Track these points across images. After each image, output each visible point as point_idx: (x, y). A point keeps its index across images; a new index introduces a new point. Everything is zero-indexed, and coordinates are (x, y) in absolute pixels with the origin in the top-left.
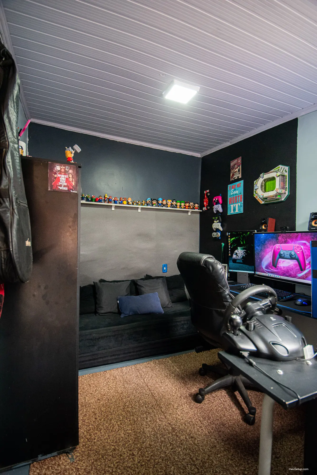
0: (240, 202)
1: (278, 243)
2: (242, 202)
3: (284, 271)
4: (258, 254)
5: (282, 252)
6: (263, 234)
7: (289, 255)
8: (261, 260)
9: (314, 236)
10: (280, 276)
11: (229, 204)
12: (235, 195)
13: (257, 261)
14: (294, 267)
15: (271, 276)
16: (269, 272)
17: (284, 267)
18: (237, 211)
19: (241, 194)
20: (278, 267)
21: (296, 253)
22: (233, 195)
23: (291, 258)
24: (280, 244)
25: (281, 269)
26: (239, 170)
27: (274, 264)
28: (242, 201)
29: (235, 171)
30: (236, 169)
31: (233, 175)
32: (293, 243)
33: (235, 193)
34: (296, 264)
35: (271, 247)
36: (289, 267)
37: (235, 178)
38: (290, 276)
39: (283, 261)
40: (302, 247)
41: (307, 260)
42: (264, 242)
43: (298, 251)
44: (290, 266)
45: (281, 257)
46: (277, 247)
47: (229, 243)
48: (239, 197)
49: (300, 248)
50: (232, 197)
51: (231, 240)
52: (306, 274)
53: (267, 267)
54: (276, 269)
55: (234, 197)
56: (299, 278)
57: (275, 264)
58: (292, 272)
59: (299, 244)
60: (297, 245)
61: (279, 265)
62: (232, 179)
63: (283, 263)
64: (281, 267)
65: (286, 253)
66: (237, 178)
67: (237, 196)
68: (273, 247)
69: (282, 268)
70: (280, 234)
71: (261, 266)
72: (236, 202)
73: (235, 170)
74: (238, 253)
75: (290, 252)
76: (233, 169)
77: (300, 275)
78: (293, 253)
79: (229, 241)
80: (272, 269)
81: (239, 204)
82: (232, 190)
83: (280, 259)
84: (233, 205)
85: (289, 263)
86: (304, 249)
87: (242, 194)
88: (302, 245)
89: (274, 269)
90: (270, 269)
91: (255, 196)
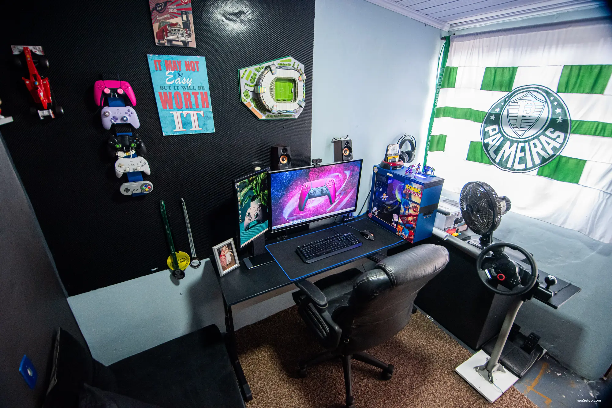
0: (204, 107)
1: (308, 181)
2: (211, 109)
3: (313, 211)
4: (278, 202)
5: (312, 191)
6: (287, 172)
7: (320, 192)
8: (282, 208)
9: (347, 166)
10: (307, 219)
11: (165, 108)
12: (184, 88)
13: (276, 212)
14: (324, 203)
15: (297, 223)
16: (293, 220)
17: (313, 207)
18: (195, 128)
19: (201, 91)
20: (307, 209)
21: (327, 188)
22: (176, 87)
23: (322, 194)
24: (311, 181)
25: (309, 210)
26: (186, 26)
27: (301, 207)
28: (208, 107)
29: (173, 21)
30: (173, 16)
31: (164, 31)
32: (326, 177)
33: (179, 81)
34: (327, 200)
35: (298, 188)
36: (319, 205)
37: (174, 43)
38: (320, 214)
39: (313, 201)
40: (334, 180)
41: (338, 192)
42: (289, 183)
43: (330, 186)
44: (320, 203)
45: (311, 197)
46: (307, 186)
47: (239, 201)
48: (199, 97)
49: (332, 181)
50: (173, 91)
51: (241, 194)
52: (334, 207)
53: (290, 215)
54: (303, 213)
55: (177, 93)
56: (329, 212)
57: (303, 208)
58: (321, 210)
59: (332, 177)
60: (330, 179)
61: (307, 206)
62: (162, 41)
63: (312, 202)
64: (309, 208)
65: (317, 191)
66: (181, 44)
67: (190, 92)
68: (301, 187)
69: (312, 209)
70: (311, 169)
71: (283, 215)
72: (189, 106)
73: (168, 18)
74: (250, 212)
75: (321, 188)
76: (161, 12)
77: (329, 209)
78: (324, 189)
79: (239, 199)
80: (298, 214)
81: (201, 113)
82: (168, 72)
83: (309, 200)
84: (181, 115)
85: (319, 200)
86: (336, 181)
87: (207, 89)
88: (334, 178)
89: (300, 214)
90: (296, 216)
91: (245, 103)
